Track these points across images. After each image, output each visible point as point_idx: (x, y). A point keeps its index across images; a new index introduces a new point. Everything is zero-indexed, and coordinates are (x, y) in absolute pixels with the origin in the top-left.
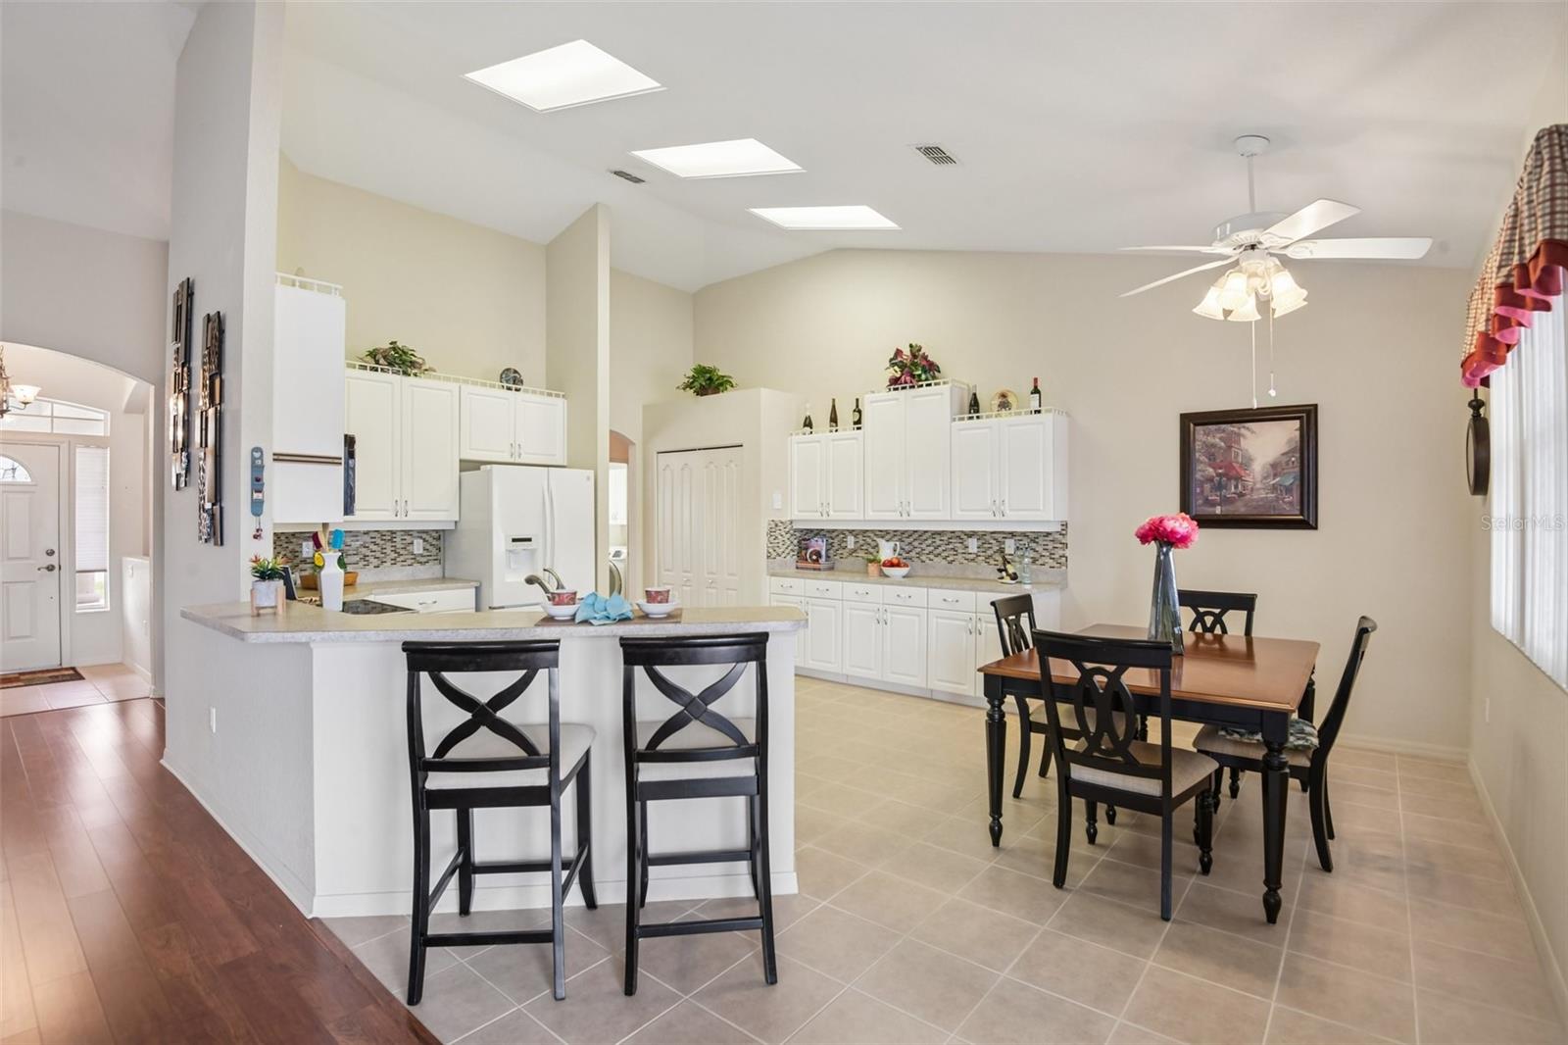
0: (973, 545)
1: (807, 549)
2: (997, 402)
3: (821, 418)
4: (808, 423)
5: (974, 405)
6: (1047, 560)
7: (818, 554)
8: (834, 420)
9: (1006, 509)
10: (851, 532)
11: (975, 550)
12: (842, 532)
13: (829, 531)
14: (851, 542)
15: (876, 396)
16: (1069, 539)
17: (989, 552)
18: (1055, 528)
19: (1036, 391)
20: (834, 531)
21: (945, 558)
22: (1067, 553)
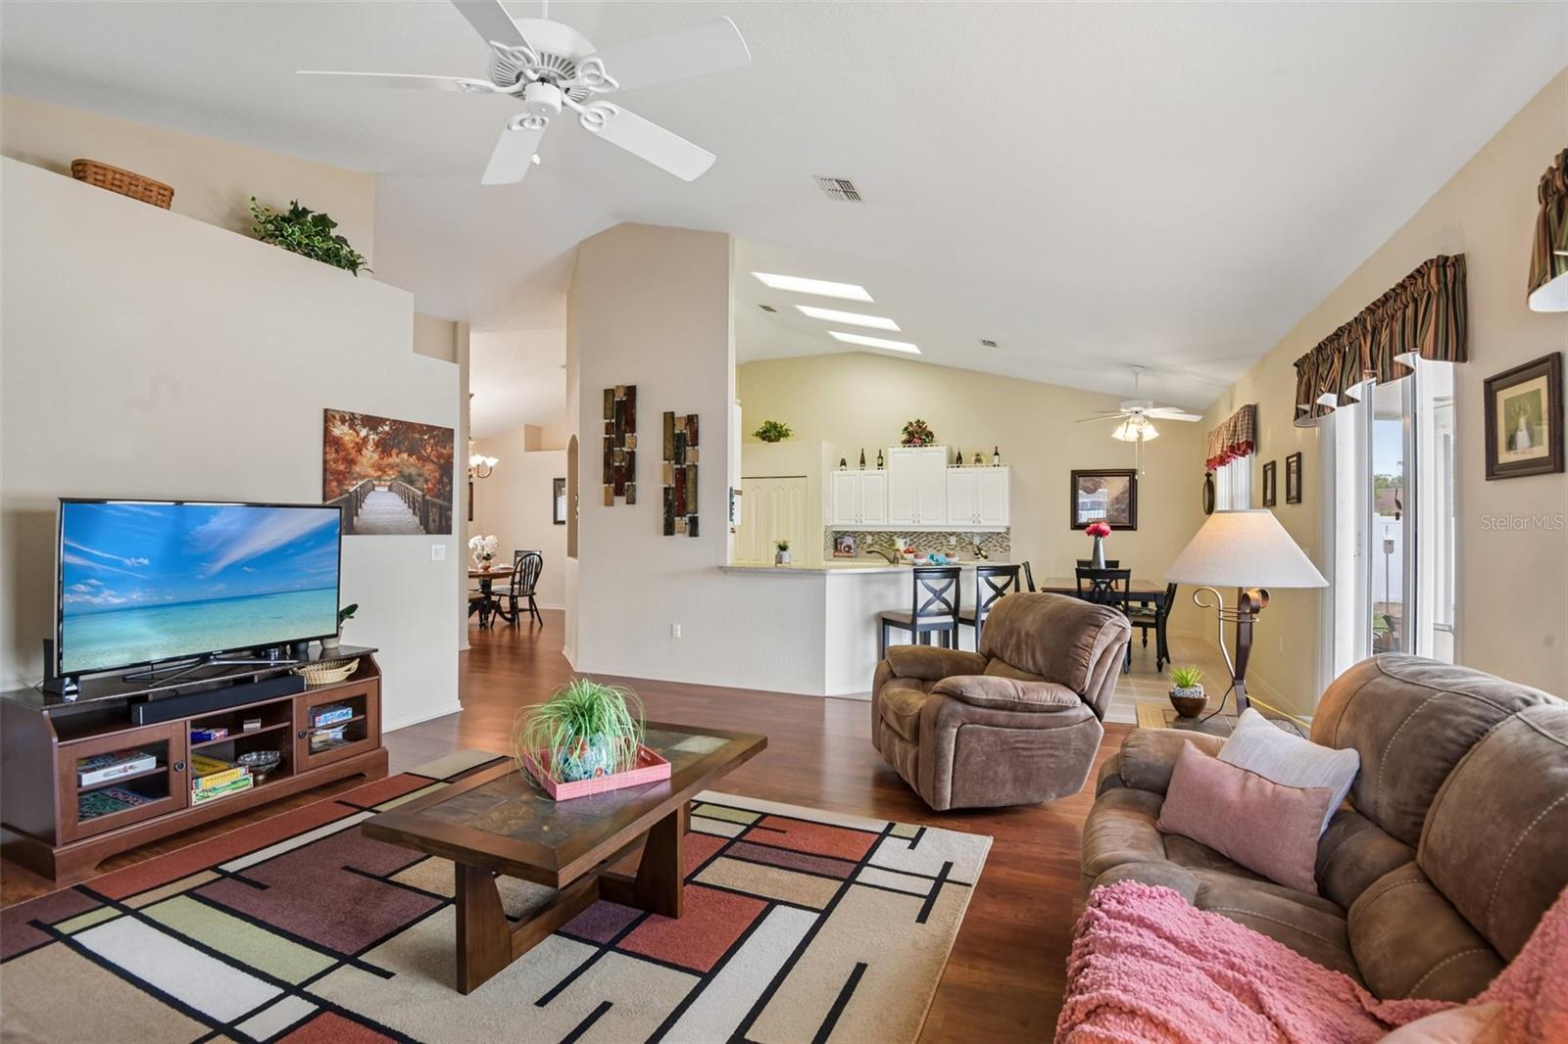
0: (953, 540)
1: (841, 544)
2: (974, 458)
3: (853, 460)
4: (843, 463)
5: (959, 459)
6: (998, 548)
7: (849, 547)
8: (863, 462)
9: (981, 519)
10: (869, 533)
11: (955, 543)
12: (863, 533)
13: (853, 533)
14: (869, 540)
15: (896, 449)
16: (1011, 537)
17: (964, 544)
18: (1003, 530)
19: (996, 454)
20: (857, 532)
21: (935, 548)
22: (1010, 544)
